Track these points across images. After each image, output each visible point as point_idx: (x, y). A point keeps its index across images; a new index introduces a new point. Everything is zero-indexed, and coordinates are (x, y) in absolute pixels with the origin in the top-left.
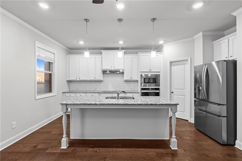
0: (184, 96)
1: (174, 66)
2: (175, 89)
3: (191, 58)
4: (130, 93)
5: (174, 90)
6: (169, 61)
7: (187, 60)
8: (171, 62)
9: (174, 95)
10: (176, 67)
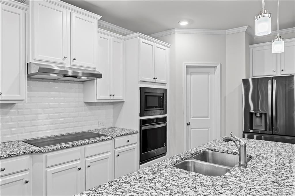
0: (207, 129)
1: (191, 75)
2: (193, 117)
3: (221, 64)
4: (123, 135)
5: (192, 119)
6: (185, 64)
7: (215, 67)
8: (187, 67)
9: (191, 128)
10: (193, 76)
